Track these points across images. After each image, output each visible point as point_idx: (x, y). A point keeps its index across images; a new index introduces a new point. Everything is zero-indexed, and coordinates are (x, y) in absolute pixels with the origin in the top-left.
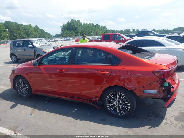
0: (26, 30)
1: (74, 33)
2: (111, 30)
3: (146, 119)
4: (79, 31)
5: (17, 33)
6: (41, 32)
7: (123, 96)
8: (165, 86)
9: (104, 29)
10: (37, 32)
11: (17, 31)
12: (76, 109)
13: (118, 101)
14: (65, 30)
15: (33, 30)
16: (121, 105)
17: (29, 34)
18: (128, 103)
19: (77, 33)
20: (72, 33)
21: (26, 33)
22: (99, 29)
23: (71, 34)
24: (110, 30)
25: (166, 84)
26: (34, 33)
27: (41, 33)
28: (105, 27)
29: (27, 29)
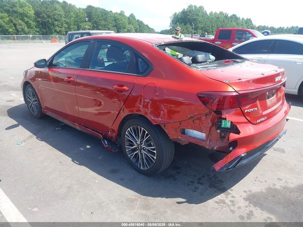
0: (115, 20)
1: (190, 28)
2: (261, 26)
3: (188, 185)
4: (200, 25)
5: (102, 26)
6: (139, 25)
7: (147, 135)
8: (223, 126)
9: (246, 23)
10: (133, 24)
11: (103, 22)
12: (88, 147)
13: (141, 142)
14: (176, 23)
15: (126, 21)
16: (144, 150)
17: (120, 28)
18: (154, 150)
19: (196, 29)
20: (187, 29)
21: (115, 26)
22: (238, 24)
23: (185, 30)
24: (258, 27)
25: (226, 124)
26: (128, 26)
27: (138, 27)
28: (250, 19)
29: (118, 19)
